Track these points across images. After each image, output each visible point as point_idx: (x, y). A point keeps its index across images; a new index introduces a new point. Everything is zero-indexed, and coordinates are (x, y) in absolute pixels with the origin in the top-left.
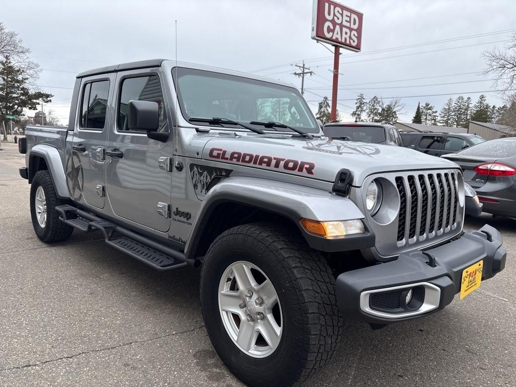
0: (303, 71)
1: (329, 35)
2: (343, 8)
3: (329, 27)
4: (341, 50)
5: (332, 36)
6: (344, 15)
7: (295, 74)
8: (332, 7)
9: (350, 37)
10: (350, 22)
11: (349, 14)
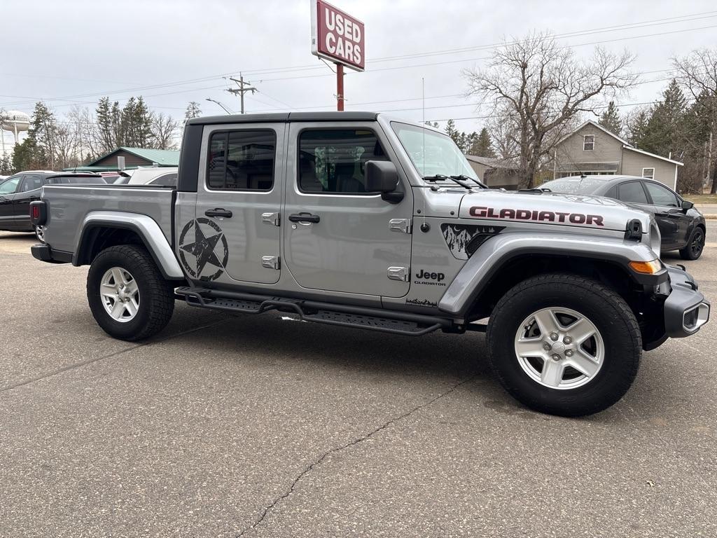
0: (242, 87)
1: (331, 50)
2: (345, 16)
3: (331, 39)
4: (345, 69)
5: (335, 52)
6: (346, 26)
7: (231, 90)
8: (333, 13)
9: (353, 53)
10: (352, 34)
11: (350, 23)
